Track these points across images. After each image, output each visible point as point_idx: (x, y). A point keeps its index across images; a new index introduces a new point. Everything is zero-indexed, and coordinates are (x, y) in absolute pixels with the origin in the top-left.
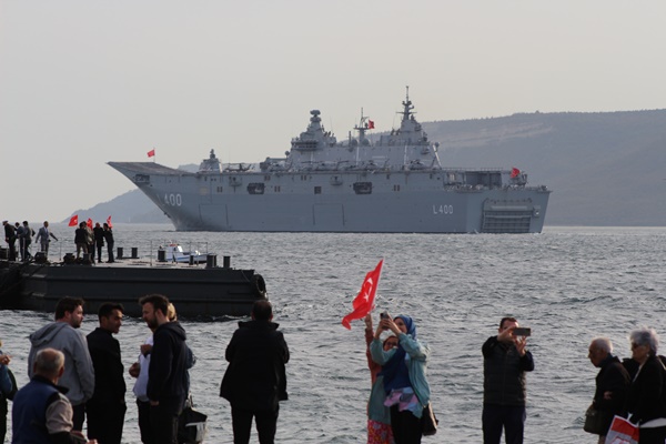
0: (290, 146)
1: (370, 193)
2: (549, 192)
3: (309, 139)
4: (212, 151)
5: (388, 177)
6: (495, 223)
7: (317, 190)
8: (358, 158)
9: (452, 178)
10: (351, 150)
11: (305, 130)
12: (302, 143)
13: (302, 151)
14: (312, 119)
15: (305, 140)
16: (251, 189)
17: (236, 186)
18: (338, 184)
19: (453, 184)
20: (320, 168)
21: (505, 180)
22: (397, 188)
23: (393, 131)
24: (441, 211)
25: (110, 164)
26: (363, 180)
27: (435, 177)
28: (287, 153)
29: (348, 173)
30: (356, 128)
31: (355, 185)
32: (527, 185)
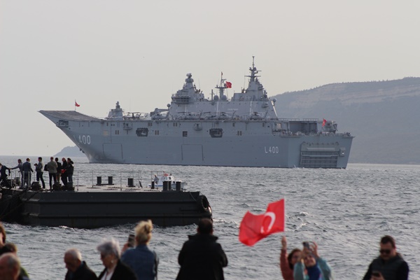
0: (171, 100)
1: (221, 137)
2: (352, 138)
3: (184, 95)
4: (118, 103)
5: (234, 126)
6: (309, 160)
7: (185, 134)
8: (217, 110)
9: (279, 126)
10: (213, 104)
11: (182, 89)
12: (178, 98)
13: (179, 104)
14: (187, 80)
15: (180, 96)
16: (139, 132)
17: (128, 130)
18: (199, 130)
19: (279, 131)
20: (188, 117)
21: (320, 128)
22: (240, 133)
23: (243, 90)
24: (270, 151)
25: (41, 112)
26: (216, 127)
27: (267, 125)
28: (169, 106)
29: (206, 122)
30: (217, 87)
31: (210, 130)
32: (336, 132)
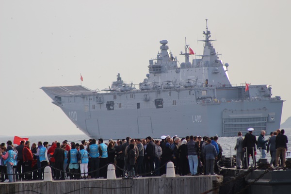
0: (148, 69)
1: (162, 107)
2: (282, 101)
4: (119, 75)
5: (170, 95)
6: (233, 128)
7: (138, 105)
8: (180, 78)
9: (204, 93)
10: (177, 72)
13: (154, 74)
14: (161, 48)
16: (108, 106)
18: (147, 100)
22: (174, 102)
24: (196, 120)
26: (159, 97)
27: (192, 93)
28: (148, 76)
29: (152, 92)
30: (182, 54)
31: (155, 101)
32: (272, 97)
